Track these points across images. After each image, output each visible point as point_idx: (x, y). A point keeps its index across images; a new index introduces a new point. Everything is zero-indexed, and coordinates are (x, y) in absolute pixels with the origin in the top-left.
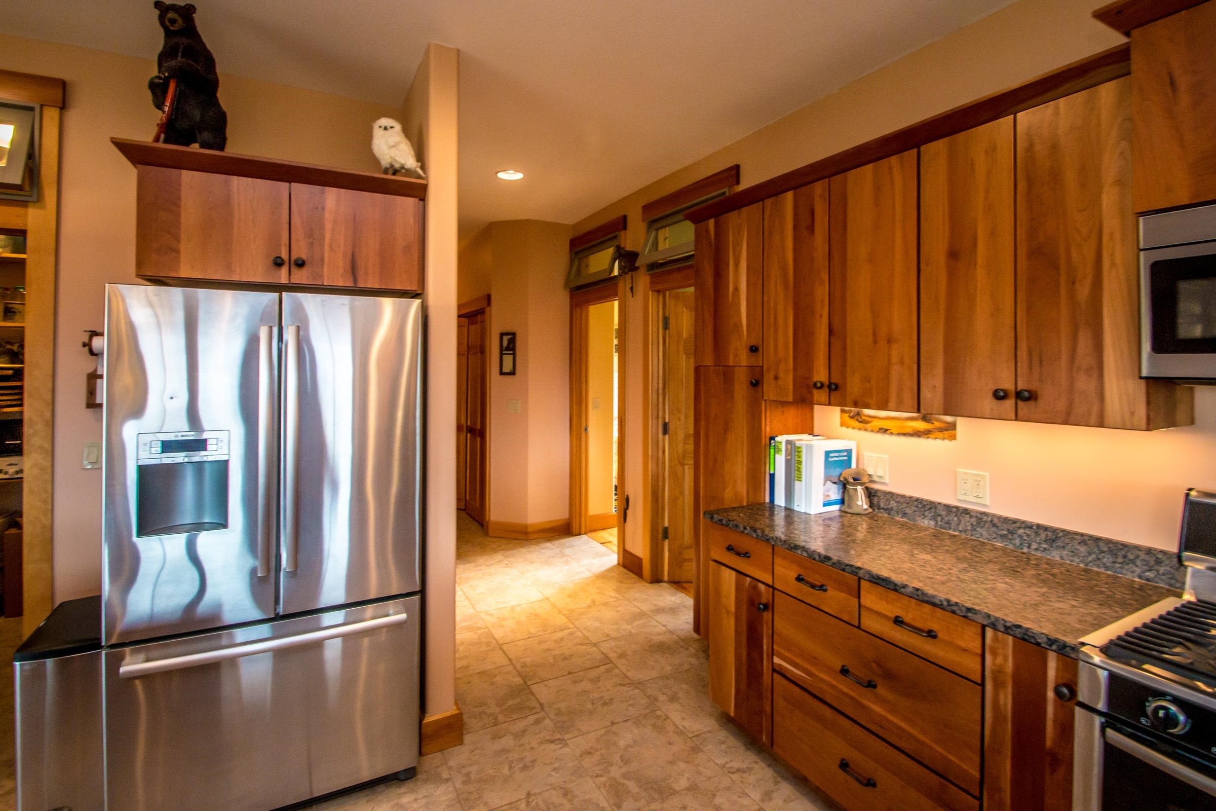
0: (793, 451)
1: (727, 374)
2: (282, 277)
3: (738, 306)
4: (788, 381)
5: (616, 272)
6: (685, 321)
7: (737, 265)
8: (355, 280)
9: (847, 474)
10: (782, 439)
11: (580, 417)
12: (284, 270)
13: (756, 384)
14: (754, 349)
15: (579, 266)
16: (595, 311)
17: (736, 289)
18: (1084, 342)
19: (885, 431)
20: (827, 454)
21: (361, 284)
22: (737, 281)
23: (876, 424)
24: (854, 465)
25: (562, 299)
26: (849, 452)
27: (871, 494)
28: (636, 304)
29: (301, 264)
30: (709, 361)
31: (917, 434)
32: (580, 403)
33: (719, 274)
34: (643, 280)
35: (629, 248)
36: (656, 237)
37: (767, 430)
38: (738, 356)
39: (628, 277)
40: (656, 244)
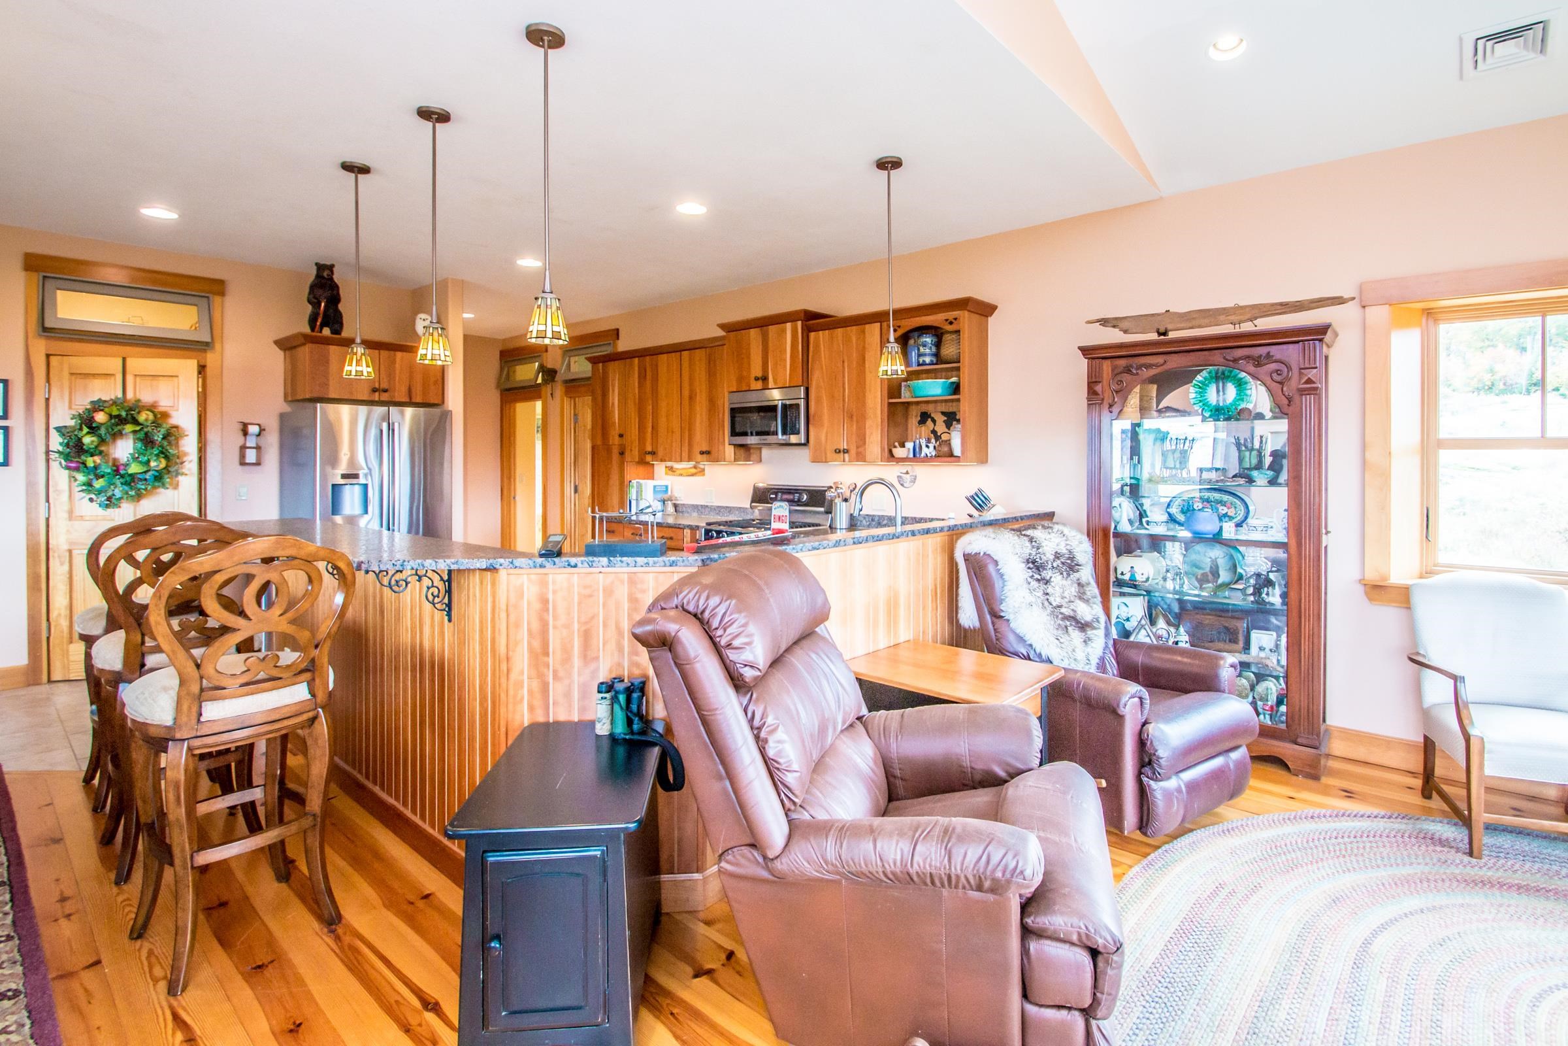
0: (639, 486)
1: (609, 450)
2: (376, 397)
3: (614, 412)
4: (636, 452)
5: (539, 381)
6: (587, 417)
7: (613, 391)
8: (411, 398)
9: (665, 496)
10: (634, 482)
11: (509, 489)
12: (377, 394)
13: (622, 454)
14: (621, 436)
15: (508, 374)
16: (521, 408)
17: (613, 404)
18: (721, 432)
19: (681, 475)
20: (655, 487)
21: (414, 400)
22: (613, 399)
23: (678, 472)
24: (669, 493)
25: (494, 397)
26: (667, 487)
27: (676, 506)
28: (555, 405)
29: (385, 391)
30: (599, 442)
31: (692, 475)
32: (509, 478)
33: (605, 395)
34: (559, 390)
35: (549, 366)
36: (569, 362)
37: (627, 477)
38: (614, 440)
39: (549, 386)
40: (569, 365)
